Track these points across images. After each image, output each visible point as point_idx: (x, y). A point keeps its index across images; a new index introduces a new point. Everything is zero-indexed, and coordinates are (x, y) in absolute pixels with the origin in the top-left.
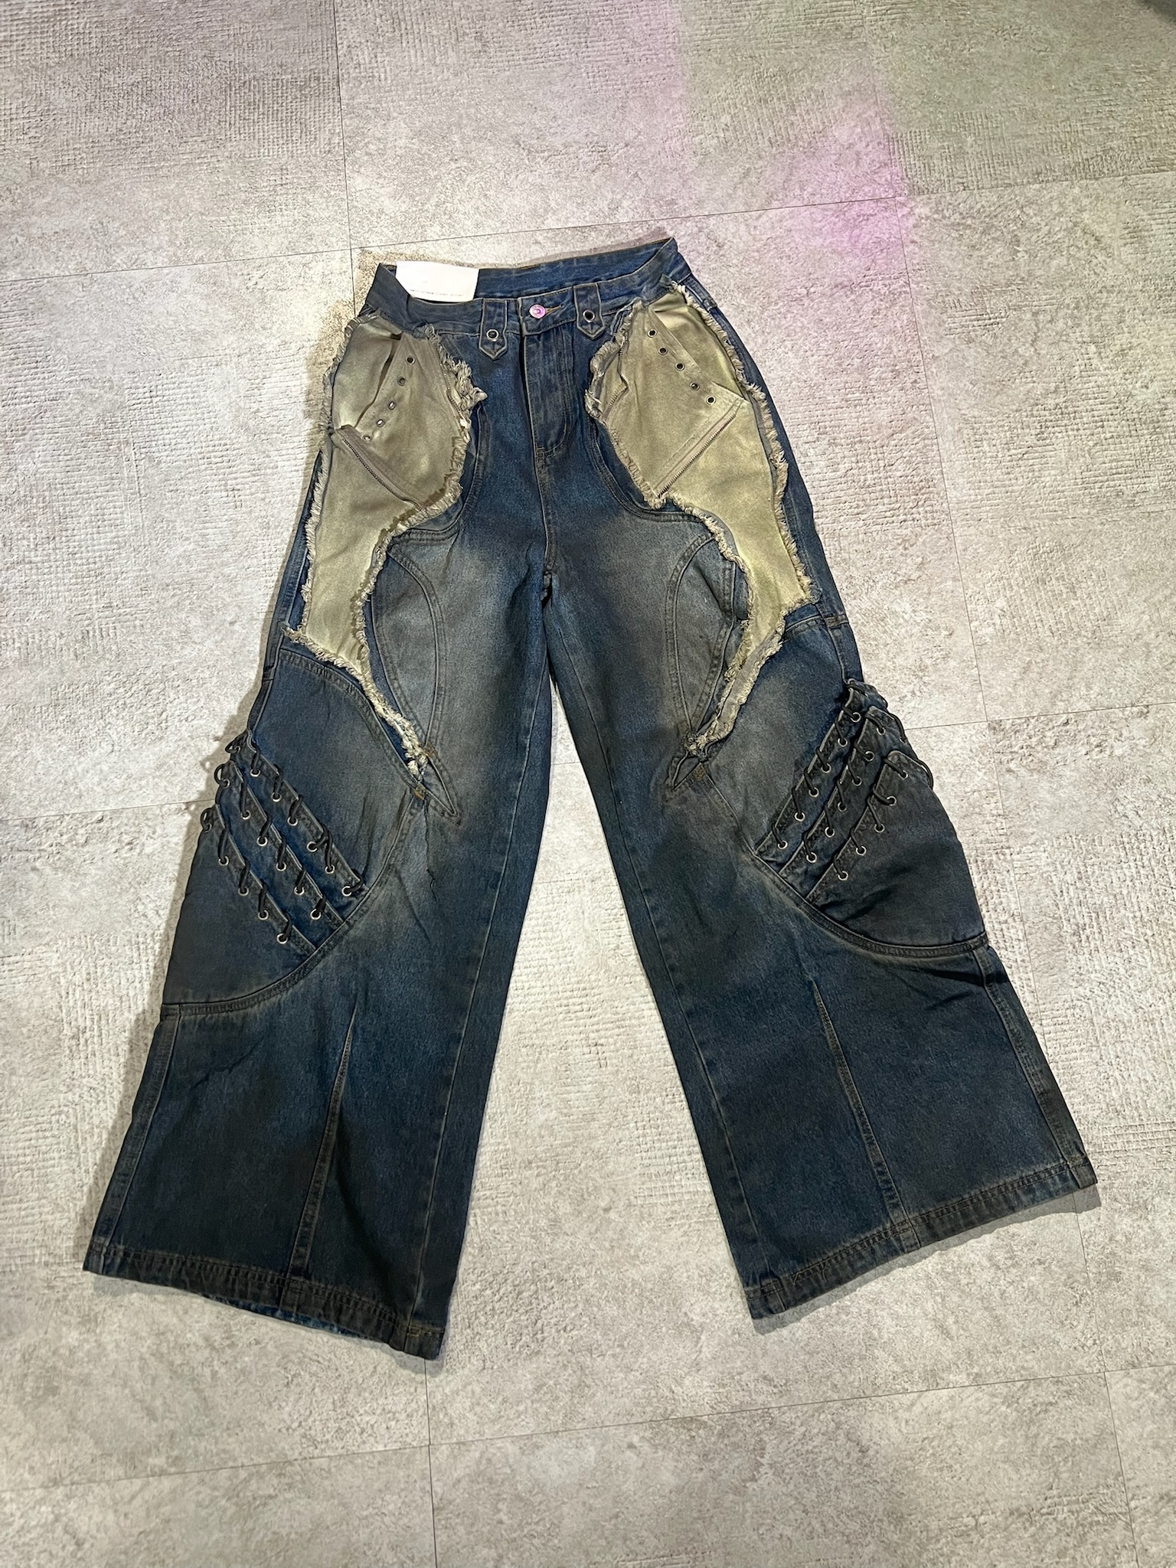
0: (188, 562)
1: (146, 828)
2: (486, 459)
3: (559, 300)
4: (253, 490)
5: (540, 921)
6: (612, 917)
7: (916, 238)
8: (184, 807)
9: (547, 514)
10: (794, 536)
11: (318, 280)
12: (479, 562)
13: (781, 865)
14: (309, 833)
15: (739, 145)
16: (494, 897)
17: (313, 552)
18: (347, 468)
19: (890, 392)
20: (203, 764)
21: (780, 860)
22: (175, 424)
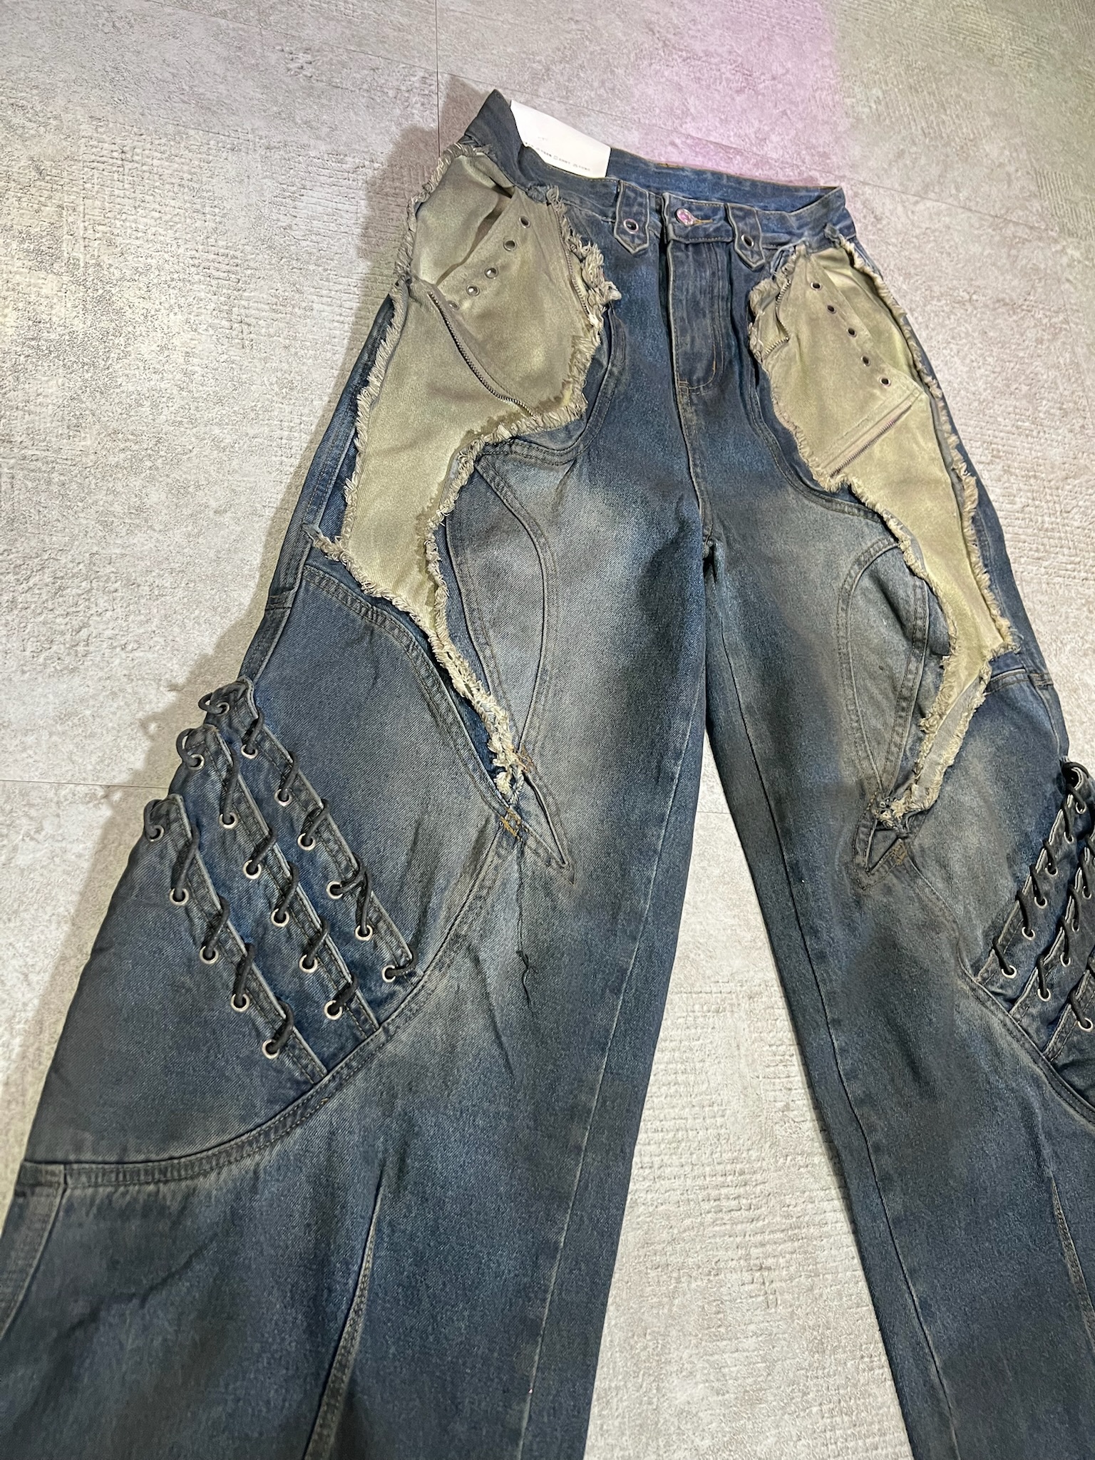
0: (154, 405)
1: (24, 820)
2: (621, 373)
3: (710, 213)
4: (272, 331)
5: (677, 1054)
6: (778, 1058)
7: (1071, 278)
8: (101, 793)
9: (695, 465)
10: (986, 566)
11: (391, 94)
12: (603, 507)
13: (1012, 1001)
14: (333, 866)
15: (892, 122)
16: (614, 1009)
17: (363, 435)
18: (427, 332)
19: (1060, 431)
20: (144, 725)
21: (1010, 993)
22: (157, 207)
